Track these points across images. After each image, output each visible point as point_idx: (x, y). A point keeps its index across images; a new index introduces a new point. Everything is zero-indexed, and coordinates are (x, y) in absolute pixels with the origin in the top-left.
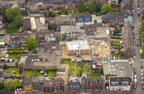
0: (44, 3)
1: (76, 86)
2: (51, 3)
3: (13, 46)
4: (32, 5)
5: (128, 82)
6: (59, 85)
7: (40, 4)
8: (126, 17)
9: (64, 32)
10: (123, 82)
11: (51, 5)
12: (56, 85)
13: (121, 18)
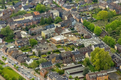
0: (18, 24)
1: (78, 53)
2: (22, 23)
3: (20, 47)
4: (12, 26)
5: (103, 46)
6: (70, 54)
7: (16, 24)
8: (72, 21)
9: (46, 34)
10: (101, 46)
11: (22, 24)
12: (68, 55)
13: (70, 22)
